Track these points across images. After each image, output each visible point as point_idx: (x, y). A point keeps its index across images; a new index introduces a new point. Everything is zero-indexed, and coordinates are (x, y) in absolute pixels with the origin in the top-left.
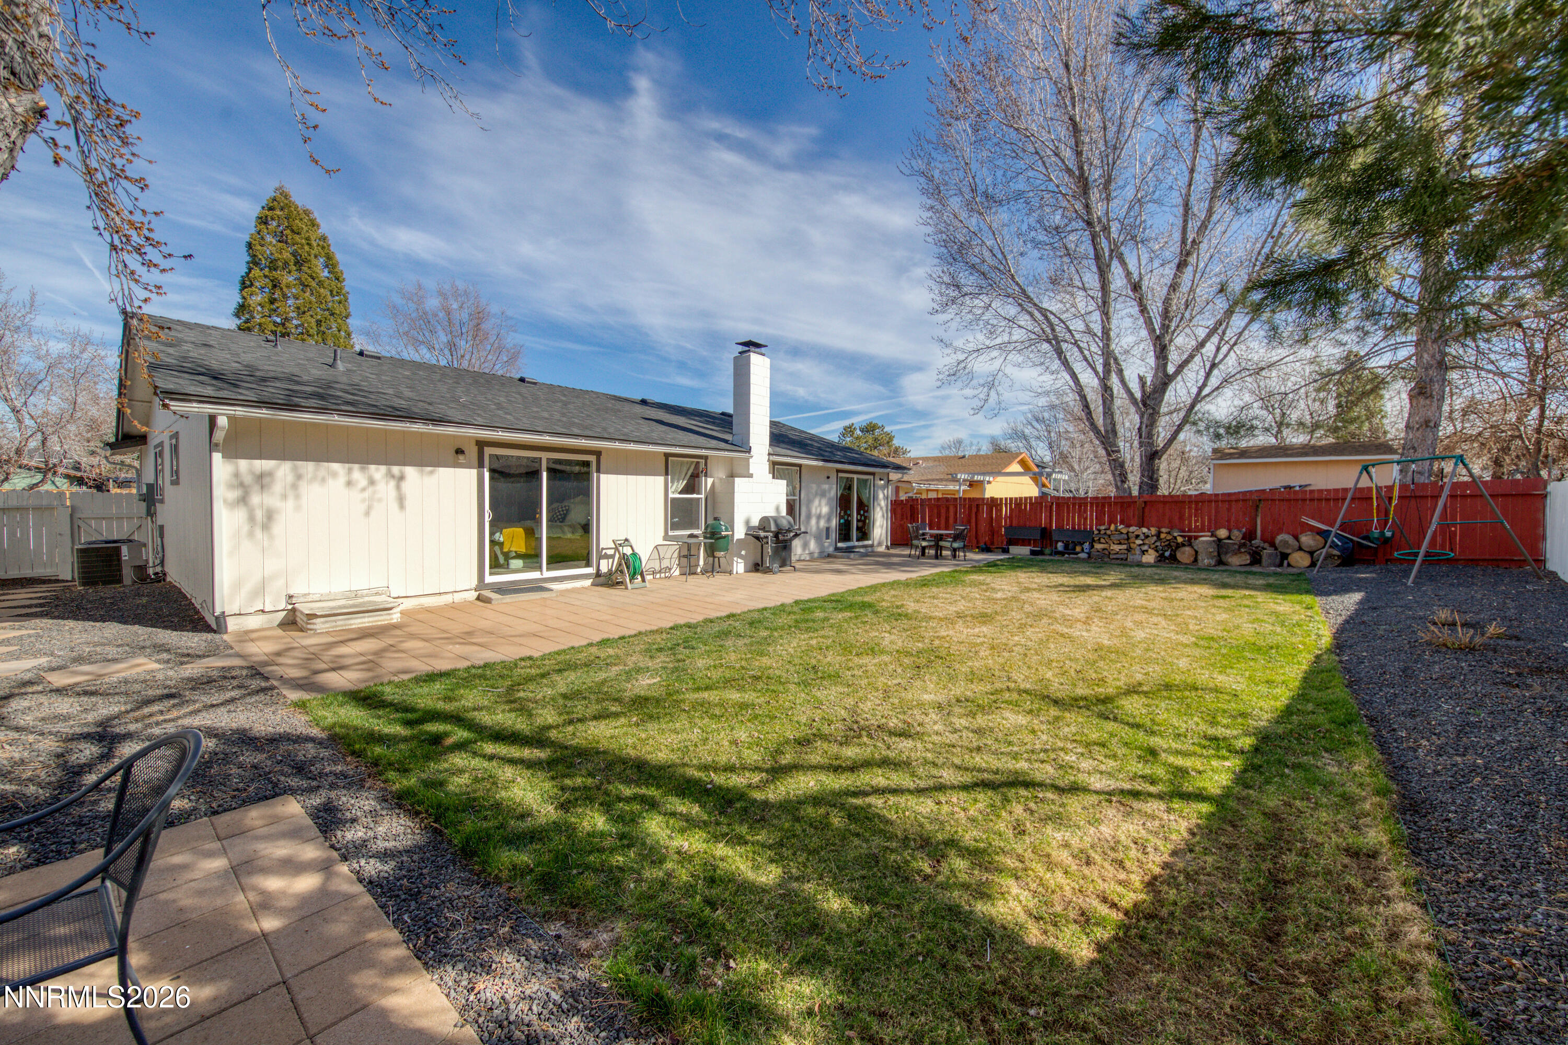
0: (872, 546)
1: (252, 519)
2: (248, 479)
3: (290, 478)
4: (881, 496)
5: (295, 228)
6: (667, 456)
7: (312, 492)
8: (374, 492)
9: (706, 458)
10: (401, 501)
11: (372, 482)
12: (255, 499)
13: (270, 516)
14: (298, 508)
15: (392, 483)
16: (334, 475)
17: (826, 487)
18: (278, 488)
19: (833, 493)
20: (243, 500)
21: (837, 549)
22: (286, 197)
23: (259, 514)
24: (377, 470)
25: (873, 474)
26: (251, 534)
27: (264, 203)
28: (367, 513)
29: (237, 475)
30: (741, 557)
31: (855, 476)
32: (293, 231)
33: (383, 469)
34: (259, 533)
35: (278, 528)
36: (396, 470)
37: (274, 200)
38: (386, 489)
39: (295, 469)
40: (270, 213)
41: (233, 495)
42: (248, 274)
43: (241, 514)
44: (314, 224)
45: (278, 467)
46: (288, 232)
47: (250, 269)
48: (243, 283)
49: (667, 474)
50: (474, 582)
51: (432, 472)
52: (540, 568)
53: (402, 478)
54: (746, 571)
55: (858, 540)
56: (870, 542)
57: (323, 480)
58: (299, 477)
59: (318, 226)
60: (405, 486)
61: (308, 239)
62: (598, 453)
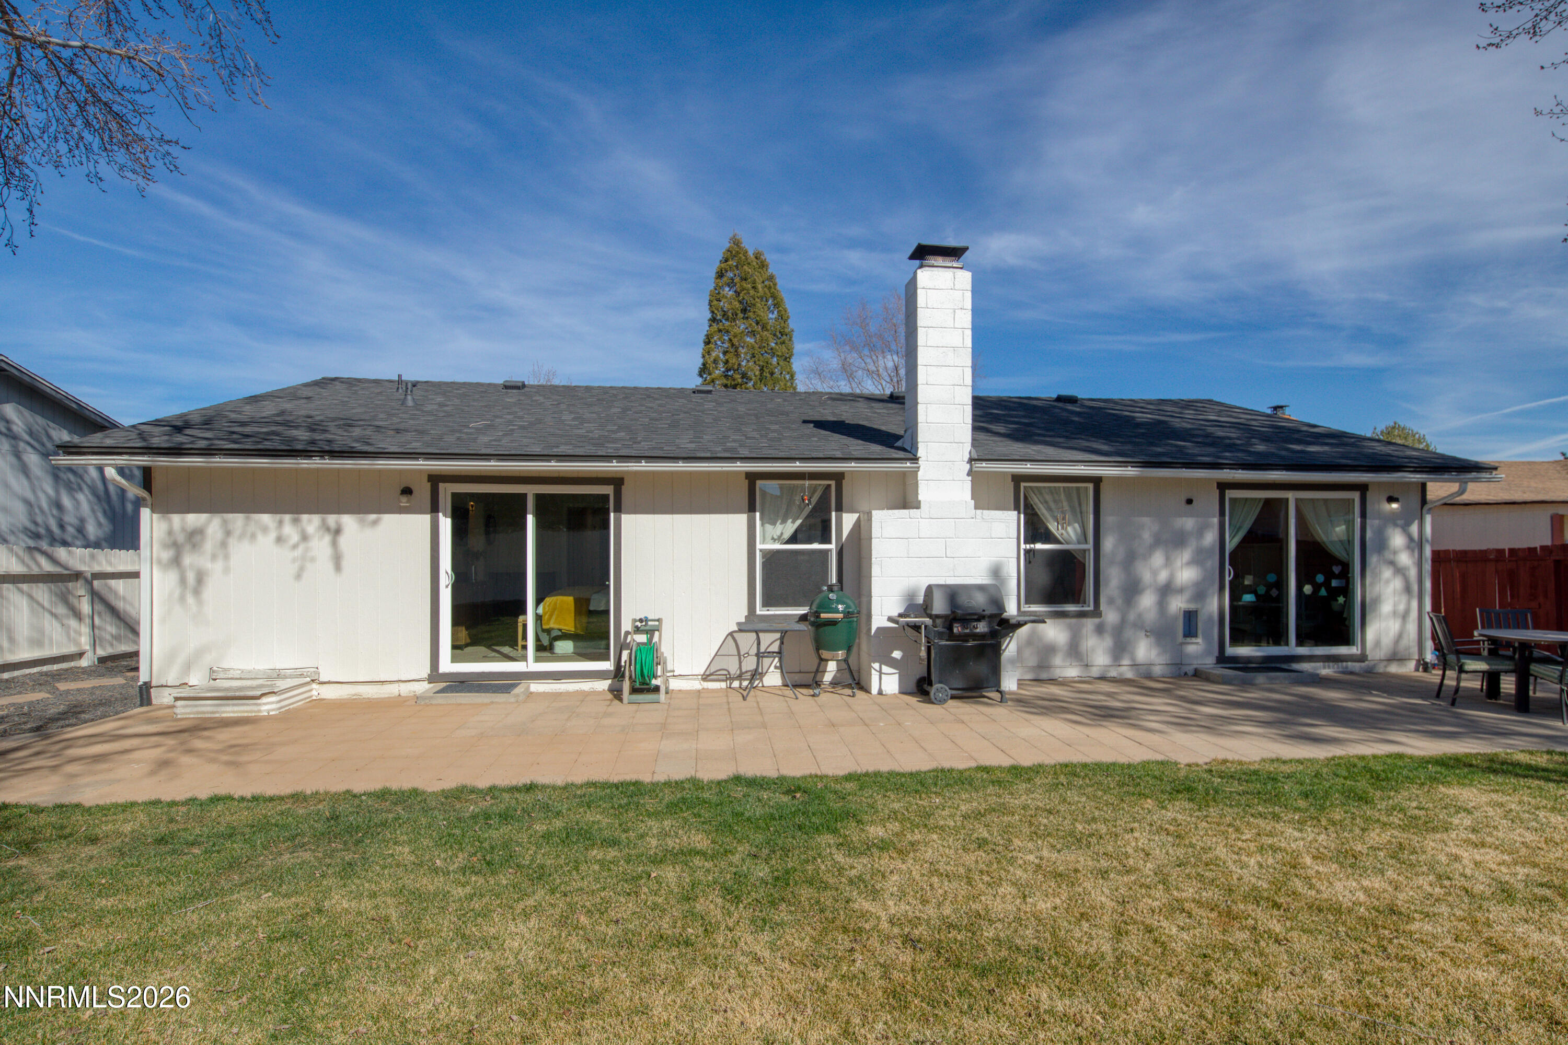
0: (1362, 658)
1: (183, 581)
2: (181, 538)
3: (220, 535)
4: (1397, 540)
6: (752, 478)
7: (240, 551)
8: (307, 550)
9: (839, 477)
10: (337, 561)
11: (305, 537)
12: (188, 560)
13: (201, 578)
14: (227, 570)
15: (327, 539)
16: (265, 530)
17: (1189, 523)
18: (209, 546)
19: (1210, 538)
20: (176, 561)
21: (1222, 659)
22: (738, 245)
23: (191, 577)
24: (310, 521)
25: (1362, 488)
26: (182, 598)
28: (298, 577)
29: (170, 532)
30: (892, 663)
31: (1291, 496)
33: (316, 519)
34: (190, 600)
35: (209, 592)
36: (332, 519)
38: (321, 546)
39: (225, 522)
41: (166, 555)
43: (172, 577)
45: (209, 522)
49: (752, 509)
50: (425, 671)
51: (375, 523)
52: (524, 658)
53: (338, 531)
54: (903, 692)
55: (1300, 642)
56: (1354, 650)
57: (253, 536)
58: (228, 533)
60: (343, 540)
62: (617, 482)
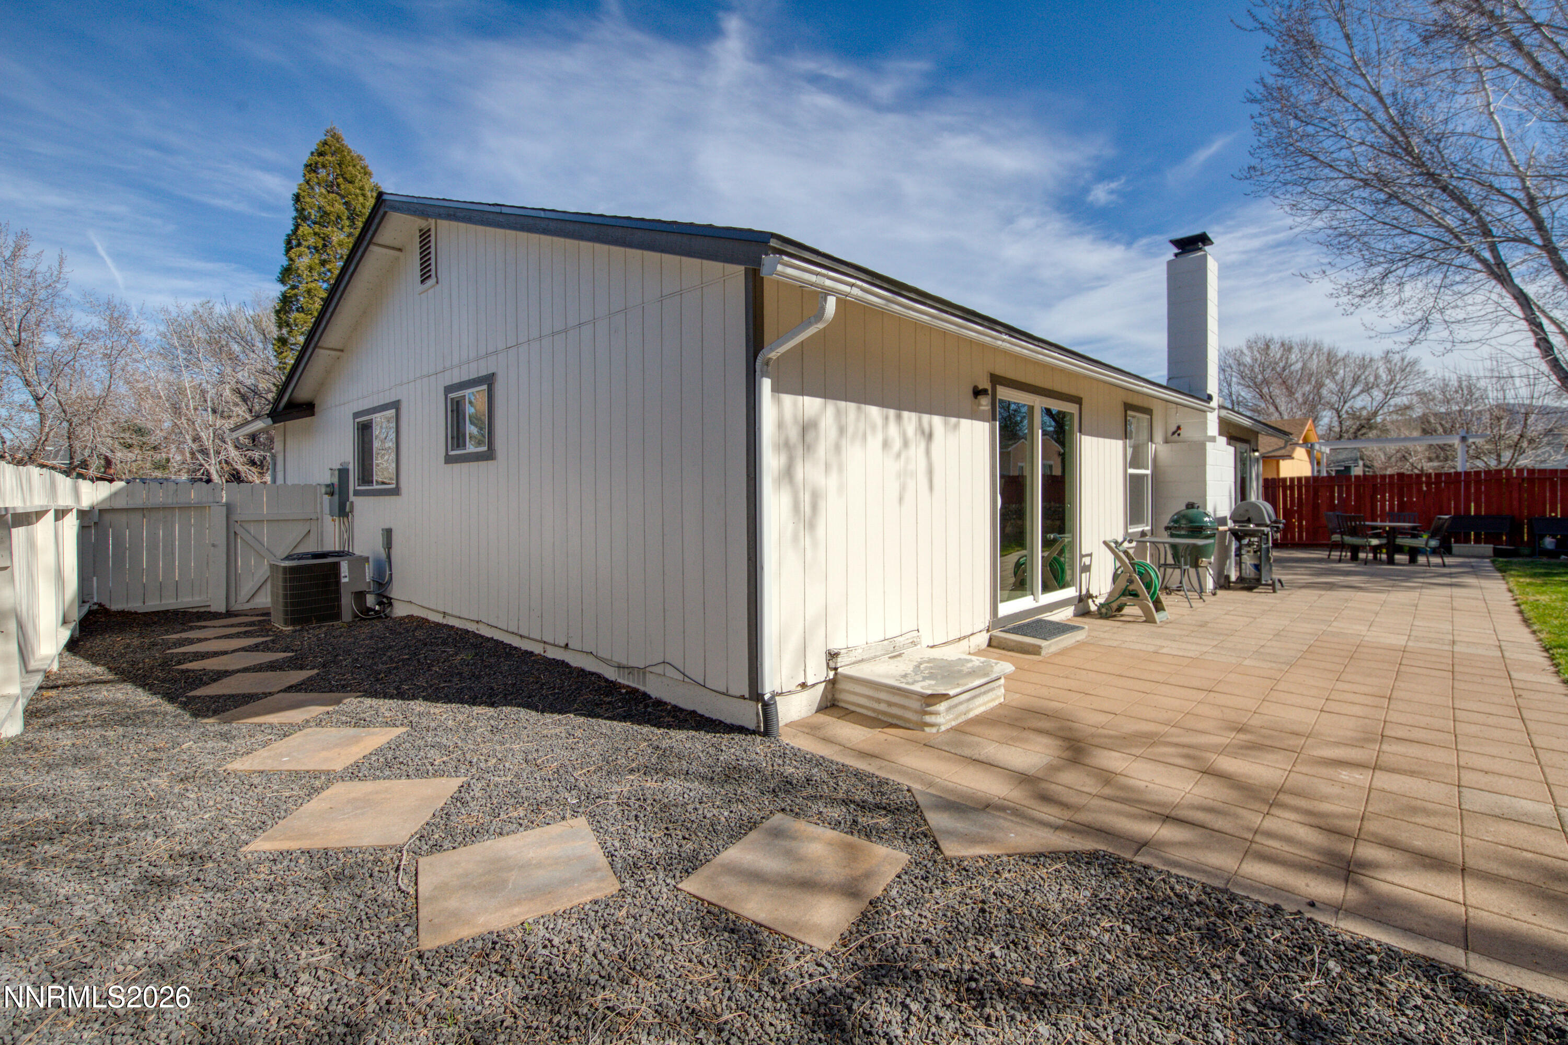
1: (797, 507)
3: (833, 433)
5: (348, 176)
6: (1126, 408)
7: (853, 459)
8: (907, 460)
9: (1151, 412)
10: (931, 477)
11: (906, 443)
12: (800, 471)
14: (840, 487)
15: (923, 446)
18: (823, 449)
22: (337, 140)
24: (910, 421)
27: (313, 148)
28: (900, 500)
32: (345, 179)
33: (915, 419)
35: (822, 526)
36: (926, 421)
37: (325, 143)
38: (918, 455)
40: (321, 159)
42: (295, 231)
44: (366, 173)
45: (822, 412)
46: (340, 180)
47: (297, 227)
48: (289, 242)
49: (1126, 436)
50: (988, 614)
51: (955, 428)
52: (1031, 590)
53: (930, 440)
57: (864, 437)
58: (841, 433)
59: (370, 174)
60: (934, 448)
61: (362, 188)
62: (1079, 401)
